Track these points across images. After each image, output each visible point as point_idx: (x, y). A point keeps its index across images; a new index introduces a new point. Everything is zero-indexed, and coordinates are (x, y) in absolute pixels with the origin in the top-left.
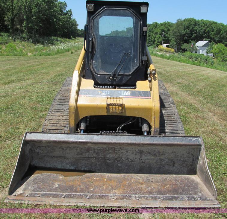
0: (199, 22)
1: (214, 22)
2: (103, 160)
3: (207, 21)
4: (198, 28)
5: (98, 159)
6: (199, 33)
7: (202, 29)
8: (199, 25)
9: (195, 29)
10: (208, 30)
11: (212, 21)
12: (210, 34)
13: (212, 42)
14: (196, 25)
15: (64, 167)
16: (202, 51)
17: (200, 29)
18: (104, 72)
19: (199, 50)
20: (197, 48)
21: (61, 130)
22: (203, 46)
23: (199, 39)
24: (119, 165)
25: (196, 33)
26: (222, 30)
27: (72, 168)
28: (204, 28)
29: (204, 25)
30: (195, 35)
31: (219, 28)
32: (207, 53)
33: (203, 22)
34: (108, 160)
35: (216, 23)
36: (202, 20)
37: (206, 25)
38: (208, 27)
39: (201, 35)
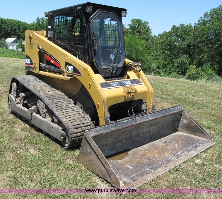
0: (5, 20)
1: (18, 21)
2: (129, 139)
3: (12, 20)
4: (5, 26)
5: (126, 139)
6: (7, 31)
7: (9, 27)
8: (6, 23)
9: (3, 28)
10: (15, 28)
11: (17, 20)
12: (16, 31)
13: (21, 38)
14: (3, 24)
15: (107, 154)
16: (12, 47)
17: (7, 27)
18: (105, 66)
19: (9, 46)
20: (7, 44)
21: (82, 124)
22: (13, 42)
23: (7, 36)
24: (139, 139)
25: (4, 31)
26: (27, 28)
27: (114, 152)
28: (10, 26)
29: (10, 24)
30: (3, 32)
31: (25, 27)
32: (17, 49)
33: (9, 21)
34: (132, 137)
35: (20, 22)
36: (8, 19)
37: (12, 23)
38: (13, 26)
39: (8, 32)
